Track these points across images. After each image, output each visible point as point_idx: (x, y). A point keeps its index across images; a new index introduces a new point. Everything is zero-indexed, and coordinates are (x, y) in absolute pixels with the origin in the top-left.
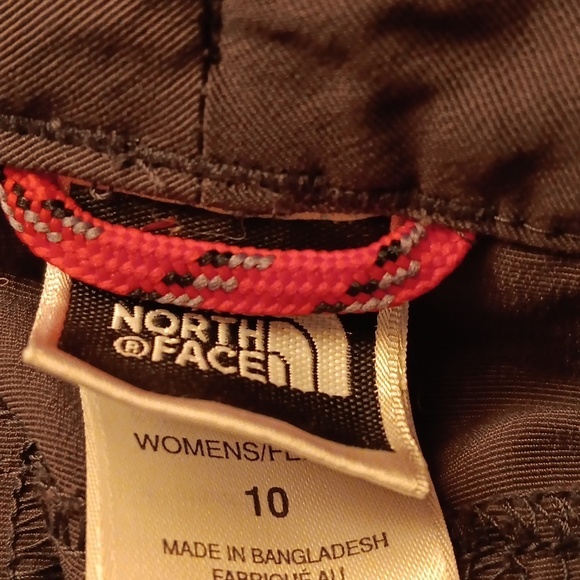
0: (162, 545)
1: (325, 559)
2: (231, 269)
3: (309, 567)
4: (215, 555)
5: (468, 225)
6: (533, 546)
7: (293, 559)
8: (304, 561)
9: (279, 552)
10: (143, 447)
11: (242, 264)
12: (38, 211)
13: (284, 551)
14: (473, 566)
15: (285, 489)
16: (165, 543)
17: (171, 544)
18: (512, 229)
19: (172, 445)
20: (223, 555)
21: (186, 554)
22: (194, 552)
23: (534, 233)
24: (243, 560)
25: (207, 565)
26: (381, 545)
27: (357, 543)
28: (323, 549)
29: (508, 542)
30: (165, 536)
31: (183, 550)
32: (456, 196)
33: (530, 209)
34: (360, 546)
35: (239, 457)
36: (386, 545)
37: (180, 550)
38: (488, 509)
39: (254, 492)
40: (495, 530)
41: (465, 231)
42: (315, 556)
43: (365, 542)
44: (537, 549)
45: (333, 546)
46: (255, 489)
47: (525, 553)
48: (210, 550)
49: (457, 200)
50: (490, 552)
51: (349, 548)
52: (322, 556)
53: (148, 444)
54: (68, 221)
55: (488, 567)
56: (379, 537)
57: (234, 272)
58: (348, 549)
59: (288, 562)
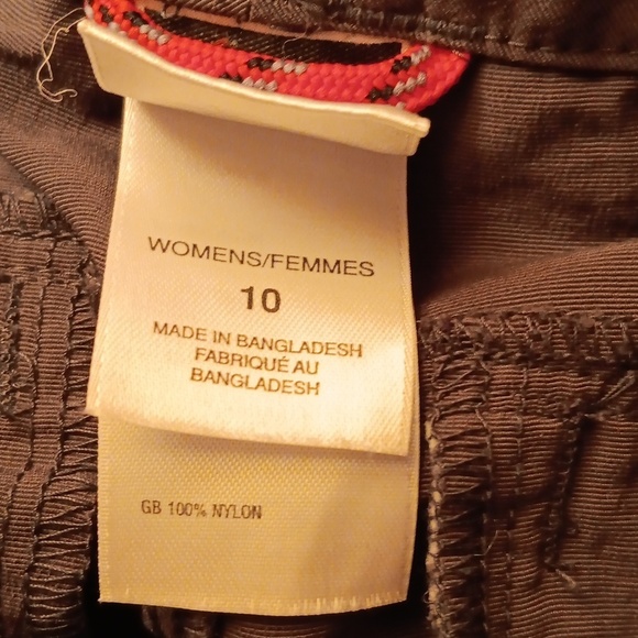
0: (153, 325)
1: (305, 352)
2: (273, 73)
3: (288, 356)
4: (201, 337)
5: (464, 44)
6: (499, 354)
7: (276, 347)
8: (286, 350)
9: (264, 340)
10: (153, 249)
11: (282, 69)
12: (120, 22)
13: (268, 340)
14: (445, 367)
15: (280, 291)
16: (156, 325)
17: (161, 326)
18: (498, 45)
19: (181, 249)
20: (210, 337)
21: (174, 335)
22: (181, 334)
23: (516, 47)
24: (228, 343)
25: (193, 344)
26: (356, 354)
27: (336, 346)
28: (305, 343)
29: (478, 348)
30: (158, 320)
31: (172, 331)
32: (455, 15)
33: (512, 26)
34: (338, 350)
35: (242, 262)
36: (360, 355)
37: (169, 331)
38: (465, 320)
39: (250, 291)
40: (467, 338)
41: (461, 50)
42: (296, 347)
43: (343, 347)
44: (502, 357)
45: (314, 343)
46: (251, 289)
47: (491, 360)
48: (197, 334)
49: (456, 19)
50: (461, 357)
51: (328, 349)
52: (302, 349)
53: (159, 246)
54: (144, 29)
55: (459, 368)
56: (356, 347)
57: (275, 75)
58: (326, 349)
59: (271, 348)
